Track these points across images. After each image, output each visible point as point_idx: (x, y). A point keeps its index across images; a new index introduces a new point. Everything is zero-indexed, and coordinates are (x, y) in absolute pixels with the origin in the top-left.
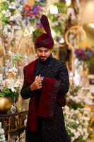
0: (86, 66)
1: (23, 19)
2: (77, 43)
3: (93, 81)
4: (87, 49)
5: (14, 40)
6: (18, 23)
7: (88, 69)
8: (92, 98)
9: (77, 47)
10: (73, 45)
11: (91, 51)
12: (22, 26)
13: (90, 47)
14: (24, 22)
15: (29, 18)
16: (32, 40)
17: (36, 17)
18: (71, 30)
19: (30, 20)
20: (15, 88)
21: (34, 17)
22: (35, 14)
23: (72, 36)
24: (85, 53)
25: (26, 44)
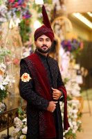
0: (72, 57)
1: (8, 10)
2: (63, 34)
3: (79, 72)
4: (73, 41)
6: (3, 15)
7: (74, 61)
8: (79, 89)
9: (62, 38)
10: (59, 36)
11: (77, 42)
12: (7, 18)
13: (76, 38)
14: (9, 13)
15: (14, 9)
16: (18, 32)
17: (22, 8)
18: (56, 21)
19: (16, 12)
20: (4, 86)
21: (19, 9)
22: (20, 5)
23: (57, 27)
24: (72, 44)
25: (13, 37)
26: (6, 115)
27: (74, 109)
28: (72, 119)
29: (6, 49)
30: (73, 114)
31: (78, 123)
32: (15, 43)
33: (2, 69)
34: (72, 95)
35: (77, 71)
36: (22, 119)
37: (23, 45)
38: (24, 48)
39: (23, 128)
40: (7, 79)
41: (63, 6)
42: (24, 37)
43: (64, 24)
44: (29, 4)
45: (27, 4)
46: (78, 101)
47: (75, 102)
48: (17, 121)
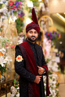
0: (53, 44)
1: (8, 11)
2: (47, 28)
3: (58, 54)
4: (54, 32)
5: (2, 27)
6: (5, 14)
7: (54, 46)
8: (57, 66)
9: (46, 30)
10: (44, 29)
11: (56, 33)
12: (7, 16)
13: (55, 30)
14: (9, 13)
15: (13, 10)
16: (15, 26)
17: (18, 10)
18: (42, 19)
19: (14, 12)
20: (4, 64)
21: (16, 10)
22: (17, 7)
23: (42, 23)
24: (52, 35)
25: (11, 30)
26: (5, 85)
27: (54, 81)
28: (52, 88)
29: (6, 38)
30: (53, 84)
31: (56, 91)
32: (13, 34)
33: (3, 52)
34: (52, 70)
35: (56, 53)
36: (16, 87)
37: (18, 35)
38: (18, 37)
39: (17, 94)
40: (6, 59)
41: (47, 8)
42: (19, 29)
43: (48, 21)
44: (23, 7)
45: (21, 7)
46: (56, 75)
47: (54, 76)
48: (12, 89)
